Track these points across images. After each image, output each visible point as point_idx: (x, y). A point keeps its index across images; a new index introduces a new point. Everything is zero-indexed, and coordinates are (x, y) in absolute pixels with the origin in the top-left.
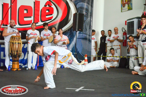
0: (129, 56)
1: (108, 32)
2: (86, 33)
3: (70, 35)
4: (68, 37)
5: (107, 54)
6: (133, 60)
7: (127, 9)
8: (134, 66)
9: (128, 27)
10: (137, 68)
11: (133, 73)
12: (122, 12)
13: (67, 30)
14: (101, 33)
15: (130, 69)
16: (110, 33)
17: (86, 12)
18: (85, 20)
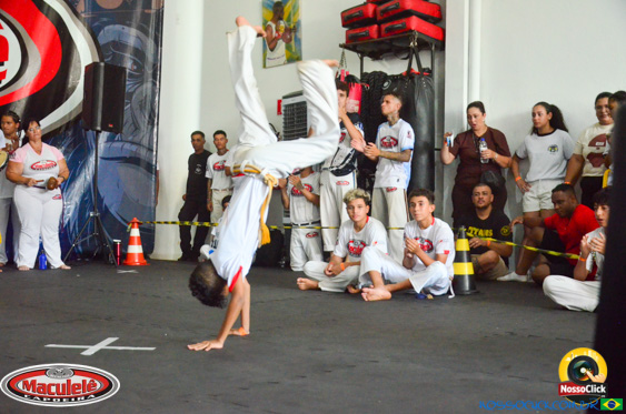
0: (290, 225)
1: (215, 139)
2: (136, 140)
3: (74, 144)
4: (65, 153)
5: (212, 215)
6: (303, 238)
7: (285, 58)
8: (307, 258)
9: (285, 123)
10: (315, 267)
11: (303, 283)
12: (264, 66)
13: (60, 128)
14: (193, 140)
15: (294, 270)
16: (222, 142)
17: (135, 63)
18: (132, 90)
